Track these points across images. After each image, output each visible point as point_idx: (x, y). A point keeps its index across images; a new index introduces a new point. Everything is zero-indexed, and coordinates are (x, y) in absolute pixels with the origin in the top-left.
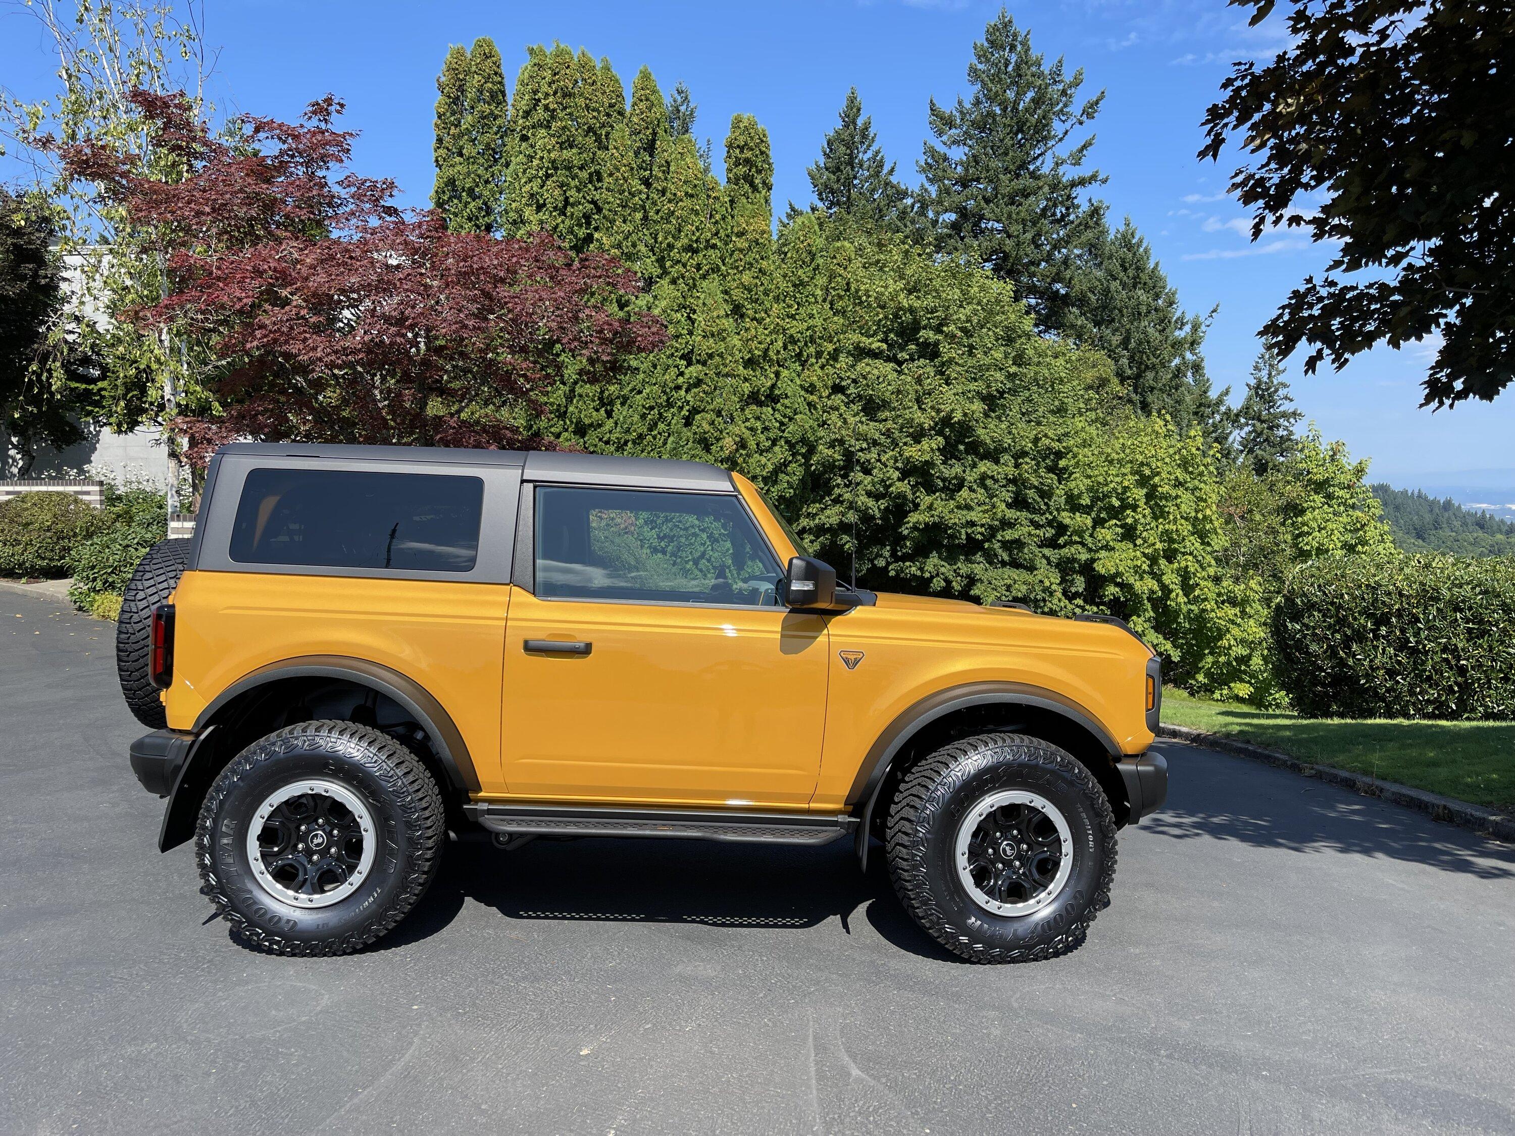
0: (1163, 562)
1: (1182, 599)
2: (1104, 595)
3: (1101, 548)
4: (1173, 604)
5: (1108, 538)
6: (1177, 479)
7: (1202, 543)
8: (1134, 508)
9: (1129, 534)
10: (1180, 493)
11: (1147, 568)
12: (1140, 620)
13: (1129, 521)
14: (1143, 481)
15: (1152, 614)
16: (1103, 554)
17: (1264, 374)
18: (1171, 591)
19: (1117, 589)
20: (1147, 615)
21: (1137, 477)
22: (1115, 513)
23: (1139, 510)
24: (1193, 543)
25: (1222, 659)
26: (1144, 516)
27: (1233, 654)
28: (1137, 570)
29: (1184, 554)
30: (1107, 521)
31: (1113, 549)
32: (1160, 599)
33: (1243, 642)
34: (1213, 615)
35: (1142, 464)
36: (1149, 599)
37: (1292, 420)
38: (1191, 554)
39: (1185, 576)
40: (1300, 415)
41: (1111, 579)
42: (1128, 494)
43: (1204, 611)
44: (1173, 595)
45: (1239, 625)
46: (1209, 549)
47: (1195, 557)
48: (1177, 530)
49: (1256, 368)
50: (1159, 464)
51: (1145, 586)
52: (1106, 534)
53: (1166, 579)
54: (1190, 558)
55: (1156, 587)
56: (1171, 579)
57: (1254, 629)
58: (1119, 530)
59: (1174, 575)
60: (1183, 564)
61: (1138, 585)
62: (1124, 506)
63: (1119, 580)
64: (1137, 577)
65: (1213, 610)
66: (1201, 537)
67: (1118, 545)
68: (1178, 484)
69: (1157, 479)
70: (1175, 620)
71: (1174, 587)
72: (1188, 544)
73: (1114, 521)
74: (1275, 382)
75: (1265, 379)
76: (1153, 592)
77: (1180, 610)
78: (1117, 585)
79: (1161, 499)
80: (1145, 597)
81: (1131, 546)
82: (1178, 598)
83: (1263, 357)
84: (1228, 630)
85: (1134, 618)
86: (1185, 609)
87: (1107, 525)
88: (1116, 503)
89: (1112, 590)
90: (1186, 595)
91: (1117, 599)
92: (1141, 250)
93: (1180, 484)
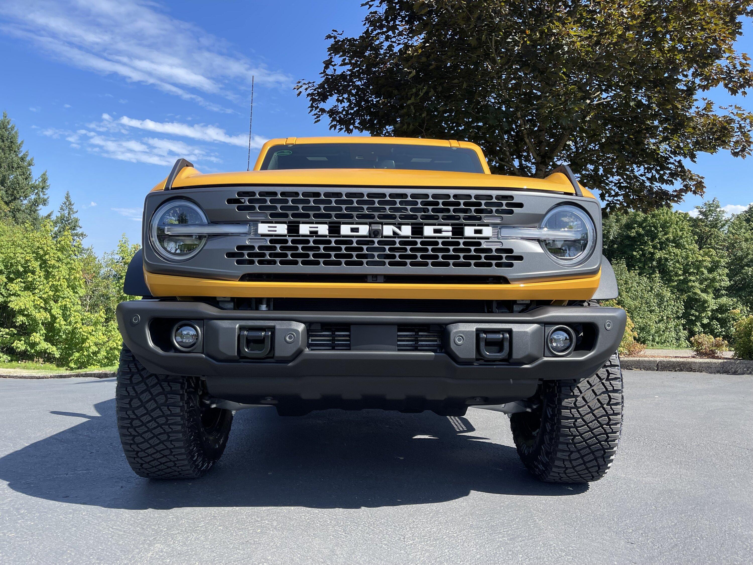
0: (52, 303)
1: (63, 323)
2: (16, 322)
3: (12, 295)
4: (58, 325)
5: (17, 288)
6: (58, 257)
7: (74, 292)
8: (33, 272)
9: (30, 287)
10: (60, 265)
11: (43, 306)
12: (38, 335)
13: (30, 279)
14: (38, 257)
15: (45, 332)
16: (13, 298)
17: (66, 212)
18: (56, 318)
19: (25, 318)
20: (42, 332)
21: (35, 255)
22: (18, 274)
23: (36, 273)
24: (68, 292)
25: (85, 353)
26: (40, 277)
27: (91, 351)
28: (35, 307)
29: (63, 298)
30: (14, 280)
31: (19, 295)
32: (49, 323)
33: (96, 344)
34: (81, 330)
35: (38, 248)
36: (43, 324)
37: (81, 238)
38: (68, 298)
39: (65, 309)
40: (85, 235)
41: (21, 312)
42: (29, 264)
43: (75, 328)
44: (58, 320)
45: (93, 335)
46: (77, 295)
47: (70, 299)
48: (61, 285)
49: (61, 209)
50: (49, 248)
51: (41, 316)
52: (15, 287)
53: (54, 312)
54: (68, 300)
55: (49, 316)
56: (56, 311)
57: (102, 337)
58: (23, 285)
59: (59, 310)
60: (64, 303)
61: (38, 315)
62: (26, 272)
63: (26, 313)
64: (37, 311)
65: (81, 328)
66: (73, 289)
67: (22, 293)
68: (59, 260)
69: (47, 257)
70: (58, 334)
71: (59, 316)
72: (66, 292)
73: (20, 280)
74: (72, 217)
75: (67, 215)
76: (46, 319)
77: (62, 329)
78: (24, 315)
79: (50, 267)
80: (40, 322)
81: (31, 294)
82: (60, 323)
83: (65, 204)
84: (88, 338)
85: (34, 334)
86: (64, 327)
87: (15, 281)
88: (21, 269)
89: (20, 319)
90: (65, 320)
91: (24, 323)
92: (13, 132)
93: (60, 260)
